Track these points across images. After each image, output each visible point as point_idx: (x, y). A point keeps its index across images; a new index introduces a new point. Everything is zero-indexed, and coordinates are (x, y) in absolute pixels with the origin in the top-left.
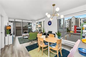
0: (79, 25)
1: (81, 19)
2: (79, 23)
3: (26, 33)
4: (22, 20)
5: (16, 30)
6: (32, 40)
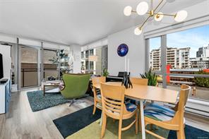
0: (175, 65)
1: (178, 51)
2: (175, 60)
3: (51, 79)
4: (42, 41)
5: (23, 71)
6: (72, 99)
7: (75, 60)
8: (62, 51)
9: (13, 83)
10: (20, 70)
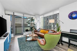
7: (37, 22)
8: (32, 18)
9: (12, 33)
10: (15, 27)
